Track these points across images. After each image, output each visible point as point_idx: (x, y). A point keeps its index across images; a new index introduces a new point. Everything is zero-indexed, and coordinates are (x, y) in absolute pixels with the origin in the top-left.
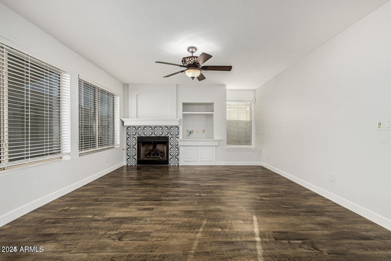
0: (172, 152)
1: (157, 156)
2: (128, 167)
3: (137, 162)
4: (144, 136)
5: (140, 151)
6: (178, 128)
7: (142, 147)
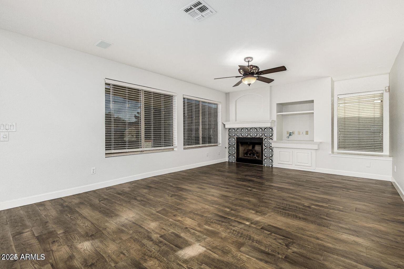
0: (266, 153)
1: (253, 155)
2: (230, 163)
3: (236, 160)
4: (241, 136)
5: (239, 150)
6: (272, 130)
7: (241, 146)
